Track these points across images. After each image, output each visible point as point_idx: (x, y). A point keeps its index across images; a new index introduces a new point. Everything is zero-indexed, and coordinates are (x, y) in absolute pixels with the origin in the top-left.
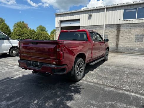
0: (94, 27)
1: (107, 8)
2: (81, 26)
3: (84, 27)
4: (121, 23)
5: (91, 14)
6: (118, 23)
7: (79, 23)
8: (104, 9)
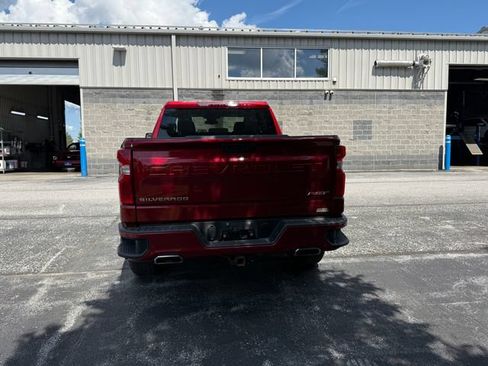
0: (140, 93)
1: (178, 36)
2: (84, 88)
3: (98, 91)
4: (224, 87)
5: (122, 46)
6: (217, 87)
7: (78, 74)
8: (169, 35)
